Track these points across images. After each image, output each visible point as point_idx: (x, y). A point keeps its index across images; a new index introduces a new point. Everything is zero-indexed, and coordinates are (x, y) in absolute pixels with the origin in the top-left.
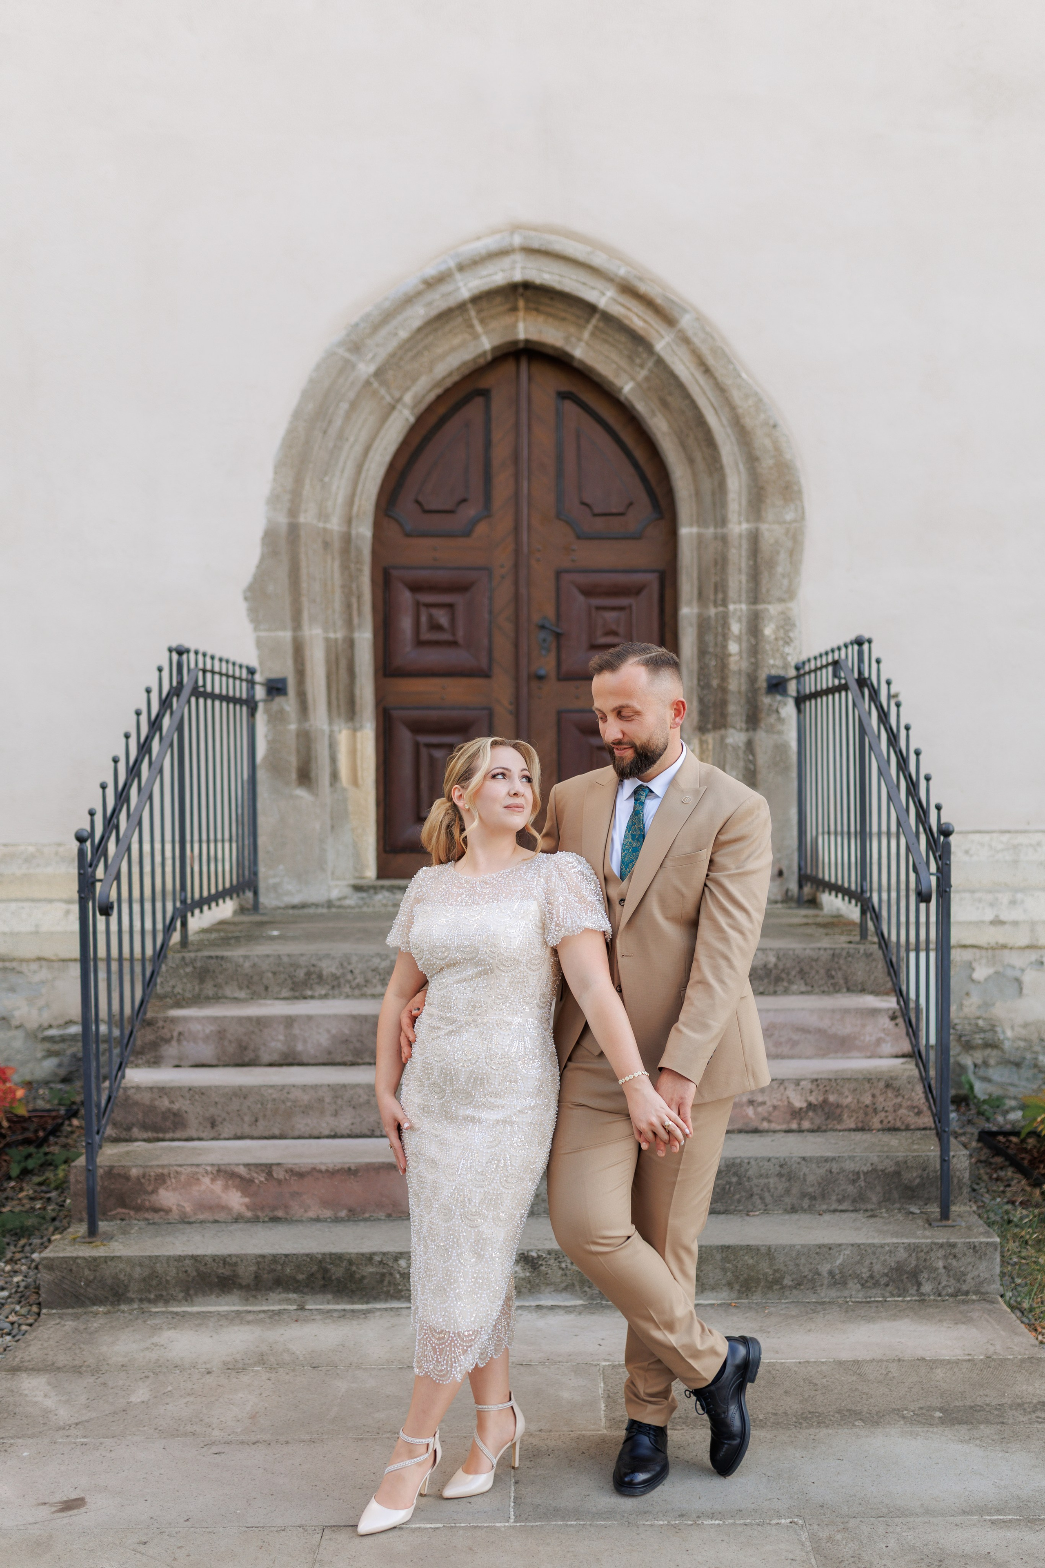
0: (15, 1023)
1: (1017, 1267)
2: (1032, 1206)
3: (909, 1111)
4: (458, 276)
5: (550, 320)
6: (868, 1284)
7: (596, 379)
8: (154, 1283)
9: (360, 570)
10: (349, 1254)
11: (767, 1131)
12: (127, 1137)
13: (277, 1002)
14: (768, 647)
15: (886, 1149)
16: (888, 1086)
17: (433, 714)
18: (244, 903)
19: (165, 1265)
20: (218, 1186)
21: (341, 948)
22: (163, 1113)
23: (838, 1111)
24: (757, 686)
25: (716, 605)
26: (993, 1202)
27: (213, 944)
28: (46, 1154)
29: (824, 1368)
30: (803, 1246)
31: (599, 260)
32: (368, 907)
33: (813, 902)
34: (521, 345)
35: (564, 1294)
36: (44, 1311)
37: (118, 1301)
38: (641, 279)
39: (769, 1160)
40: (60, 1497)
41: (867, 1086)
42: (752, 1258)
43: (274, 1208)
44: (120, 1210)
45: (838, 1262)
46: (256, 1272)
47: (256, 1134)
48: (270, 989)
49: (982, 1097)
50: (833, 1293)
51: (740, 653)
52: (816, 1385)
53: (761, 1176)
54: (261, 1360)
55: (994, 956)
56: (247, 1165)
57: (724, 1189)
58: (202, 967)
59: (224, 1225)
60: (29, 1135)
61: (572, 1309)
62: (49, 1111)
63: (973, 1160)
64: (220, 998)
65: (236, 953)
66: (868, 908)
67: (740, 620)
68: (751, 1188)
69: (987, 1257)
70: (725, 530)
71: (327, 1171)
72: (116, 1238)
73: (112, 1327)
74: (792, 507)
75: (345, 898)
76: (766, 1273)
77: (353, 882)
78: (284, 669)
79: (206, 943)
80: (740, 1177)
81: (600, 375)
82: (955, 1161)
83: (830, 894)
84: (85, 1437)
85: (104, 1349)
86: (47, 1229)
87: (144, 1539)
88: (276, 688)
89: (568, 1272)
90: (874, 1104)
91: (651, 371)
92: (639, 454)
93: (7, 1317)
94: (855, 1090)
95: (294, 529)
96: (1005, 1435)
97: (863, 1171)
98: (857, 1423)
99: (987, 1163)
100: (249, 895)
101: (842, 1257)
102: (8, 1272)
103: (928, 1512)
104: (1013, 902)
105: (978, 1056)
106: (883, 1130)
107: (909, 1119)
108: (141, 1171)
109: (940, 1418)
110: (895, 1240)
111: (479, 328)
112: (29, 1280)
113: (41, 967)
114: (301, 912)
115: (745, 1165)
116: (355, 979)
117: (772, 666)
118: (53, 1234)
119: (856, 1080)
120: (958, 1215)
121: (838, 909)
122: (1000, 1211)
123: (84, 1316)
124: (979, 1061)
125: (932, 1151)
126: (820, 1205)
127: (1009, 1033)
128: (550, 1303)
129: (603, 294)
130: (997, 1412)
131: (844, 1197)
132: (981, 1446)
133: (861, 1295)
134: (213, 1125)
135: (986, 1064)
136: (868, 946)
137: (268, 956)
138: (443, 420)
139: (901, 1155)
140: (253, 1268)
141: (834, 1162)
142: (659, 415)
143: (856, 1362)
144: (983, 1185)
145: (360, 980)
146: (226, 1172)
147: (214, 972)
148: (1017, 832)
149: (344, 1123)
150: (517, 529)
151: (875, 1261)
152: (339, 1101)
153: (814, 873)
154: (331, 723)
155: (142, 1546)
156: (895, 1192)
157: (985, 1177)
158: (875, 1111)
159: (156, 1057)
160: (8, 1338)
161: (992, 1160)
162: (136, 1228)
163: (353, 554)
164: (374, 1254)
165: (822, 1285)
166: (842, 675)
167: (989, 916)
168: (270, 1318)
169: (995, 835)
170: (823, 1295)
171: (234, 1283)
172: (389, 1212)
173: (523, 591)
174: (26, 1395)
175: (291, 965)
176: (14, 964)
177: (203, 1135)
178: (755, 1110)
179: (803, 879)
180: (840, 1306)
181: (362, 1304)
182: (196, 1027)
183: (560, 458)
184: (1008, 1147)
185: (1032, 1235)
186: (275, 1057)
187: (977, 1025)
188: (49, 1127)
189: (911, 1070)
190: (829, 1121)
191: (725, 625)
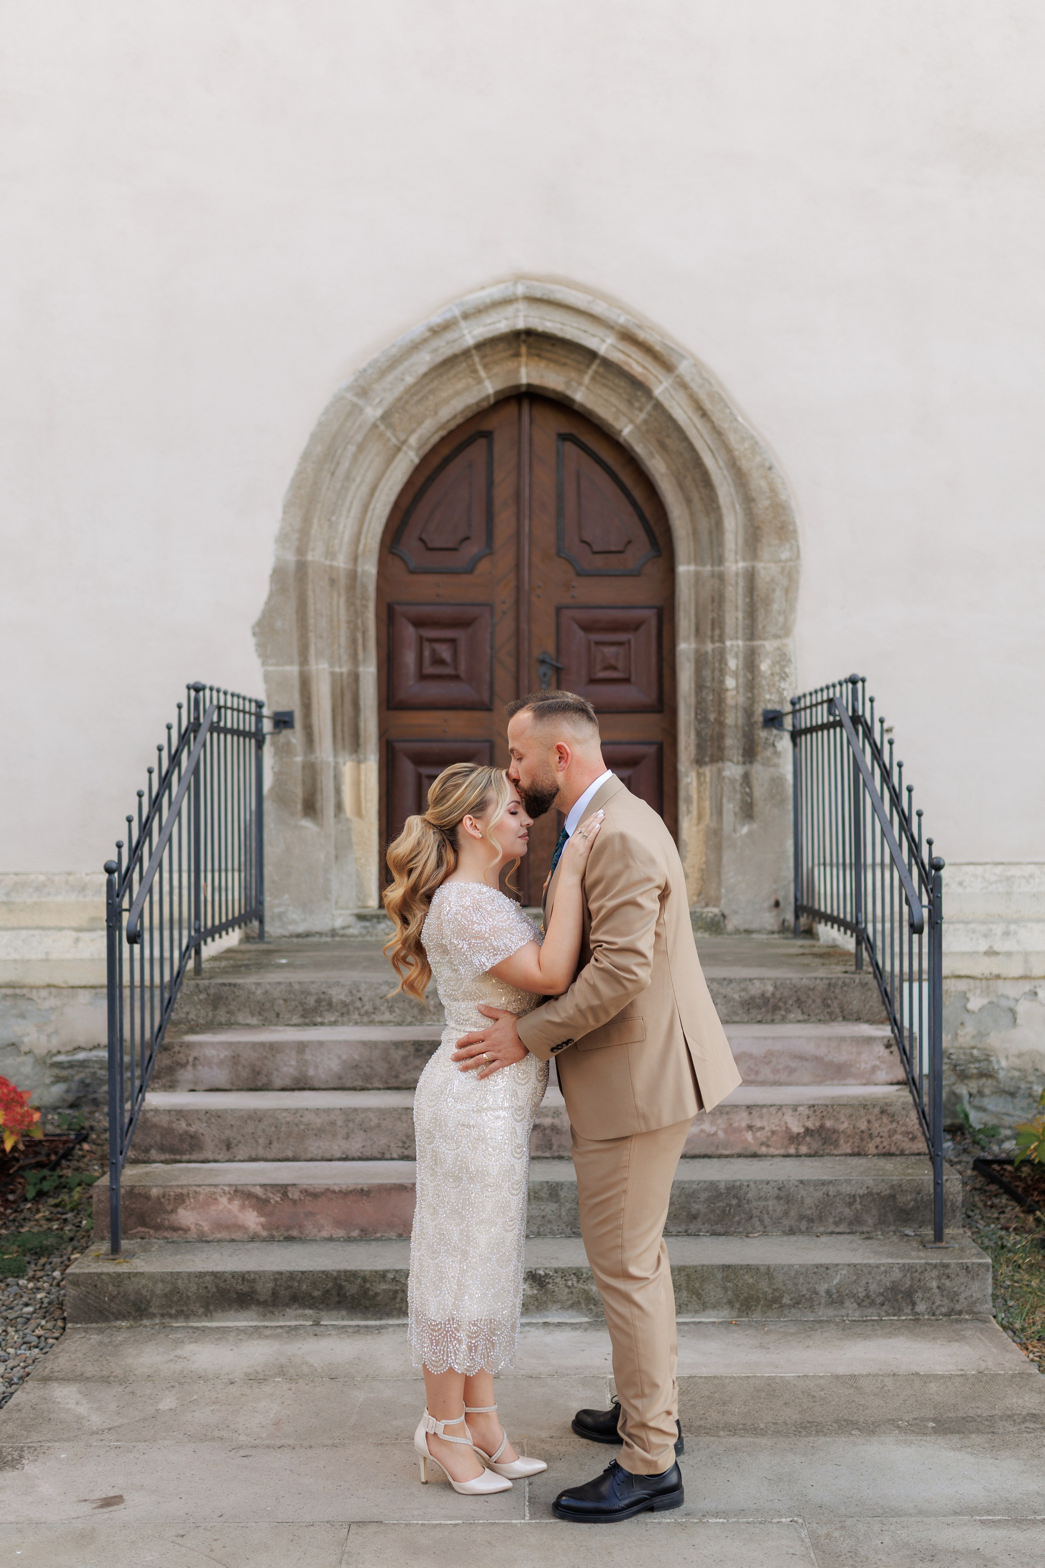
0: (24, 1048)
1: (1010, 1290)
2: (1026, 1232)
3: (904, 1136)
4: (463, 324)
5: (552, 365)
6: (864, 1304)
7: (596, 421)
8: (175, 1298)
9: (366, 606)
10: (364, 1271)
11: (766, 1156)
12: (145, 1159)
13: (288, 1028)
14: (764, 682)
15: (881, 1173)
16: (883, 1112)
17: (436, 747)
18: (249, 931)
19: (186, 1281)
20: (235, 1206)
21: (350, 976)
22: (180, 1135)
23: (835, 1136)
24: (753, 720)
25: (713, 641)
26: (987, 1228)
27: (224, 972)
28: (60, 1177)
29: (822, 1381)
30: (800, 1266)
31: (599, 308)
32: (371, 936)
33: (809, 933)
34: (523, 389)
35: (570, 1312)
36: (69, 1325)
37: (141, 1316)
38: (640, 327)
39: (768, 1183)
40: (99, 1494)
41: (863, 1112)
42: (752, 1277)
43: (289, 1228)
44: (140, 1229)
45: (835, 1282)
46: (273, 1289)
47: (269, 1157)
48: (281, 1016)
49: (977, 1126)
50: (830, 1312)
51: (737, 687)
52: (814, 1397)
53: (760, 1198)
54: (281, 1371)
55: (988, 987)
56: (263, 1186)
57: (724, 1211)
58: (215, 994)
59: (240, 1244)
60: (42, 1158)
61: (578, 1326)
62: (59, 1135)
63: (968, 1188)
64: (232, 1024)
65: (248, 981)
66: (863, 938)
67: (736, 656)
68: (751, 1210)
69: (980, 1278)
70: (722, 568)
71: (340, 1191)
72: (137, 1255)
73: (136, 1341)
74: (788, 546)
75: (349, 927)
76: (766, 1292)
77: (356, 911)
78: (291, 702)
79: (217, 970)
80: (739, 1200)
81: (600, 418)
82: (948, 1184)
83: (826, 925)
84: (118, 1441)
85: (130, 1361)
86: (65, 1249)
87: (182, 1532)
88: (283, 721)
89: (574, 1290)
90: (870, 1129)
91: (650, 415)
92: (638, 494)
93: (33, 1331)
94: (851, 1116)
95: (302, 567)
96: (996, 1444)
97: (859, 1195)
98: (853, 1432)
99: (982, 1191)
100: (256, 923)
101: (839, 1277)
102: (31, 1289)
103: (921, 1512)
104: (1006, 934)
105: (974, 1086)
106: (879, 1155)
107: (904, 1144)
108: (161, 1191)
109: (933, 1427)
110: (890, 1261)
111: (482, 373)
112: (52, 1297)
113: (50, 993)
114: (305, 940)
115: (745, 1188)
116: (363, 1006)
117: (768, 700)
118: (72, 1253)
119: (852, 1106)
120: (952, 1238)
121: (834, 940)
122: (994, 1237)
123: (108, 1331)
124: (974, 1091)
125: (926, 1175)
126: (817, 1227)
127: (1004, 1063)
128: (556, 1320)
129: (604, 341)
130: (987, 1423)
131: (841, 1219)
132: (972, 1454)
133: (857, 1314)
134: (229, 1147)
135: (981, 1093)
136: (863, 976)
137: (279, 983)
138: (447, 461)
139: (895, 1179)
140: (270, 1285)
141: (831, 1185)
142: (657, 457)
143: (853, 1376)
144: (977, 1211)
145: (368, 1007)
146: (243, 1192)
147: (227, 998)
148: (1010, 864)
149: (355, 1146)
150: (518, 566)
151: (870, 1281)
152: (351, 1125)
153: (810, 904)
154: (336, 755)
155: (180, 1539)
156: (890, 1215)
157: (980, 1204)
158: (871, 1136)
159: (171, 1081)
160: (37, 1350)
161: (987, 1188)
162: (156, 1246)
163: (358, 591)
164: (387, 1271)
165: (820, 1304)
166: (837, 713)
167: (983, 946)
168: (287, 1332)
169: (988, 867)
170: (820, 1313)
171: (252, 1299)
172: (400, 1232)
173: (524, 627)
174: (59, 1403)
175: (302, 992)
176: (25, 991)
177: (219, 1157)
178: (754, 1135)
179: (800, 909)
180: (837, 1324)
181: (376, 1320)
182: (210, 1052)
183: (560, 498)
184: (1002, 1175)
185: (1025, 1259)
186: (288, 1082)
187: (972, 1054)
188: (61, 1152)
189: (906, 1097)
190: (825, 1147)
191: (722, 660)
